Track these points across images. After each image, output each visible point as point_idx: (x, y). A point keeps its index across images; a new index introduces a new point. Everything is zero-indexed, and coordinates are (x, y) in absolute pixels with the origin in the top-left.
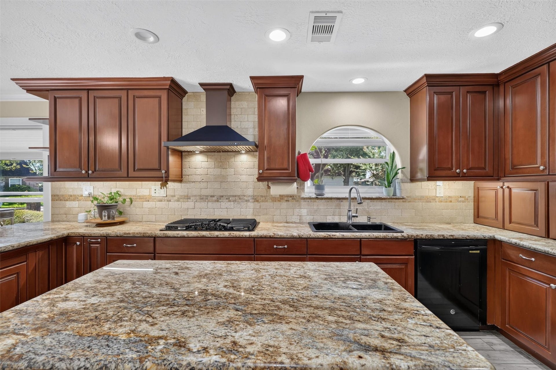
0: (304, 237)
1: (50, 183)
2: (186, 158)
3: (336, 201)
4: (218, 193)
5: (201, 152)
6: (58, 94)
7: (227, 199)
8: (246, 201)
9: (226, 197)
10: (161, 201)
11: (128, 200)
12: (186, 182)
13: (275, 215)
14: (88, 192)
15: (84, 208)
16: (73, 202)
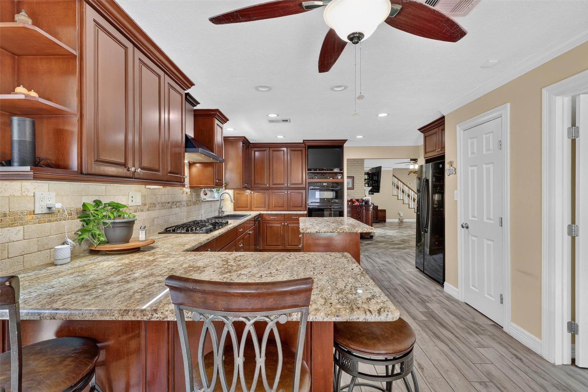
8: (184, 205)
14: (46, 204)
15: (37, 239)
16: (11, 228)
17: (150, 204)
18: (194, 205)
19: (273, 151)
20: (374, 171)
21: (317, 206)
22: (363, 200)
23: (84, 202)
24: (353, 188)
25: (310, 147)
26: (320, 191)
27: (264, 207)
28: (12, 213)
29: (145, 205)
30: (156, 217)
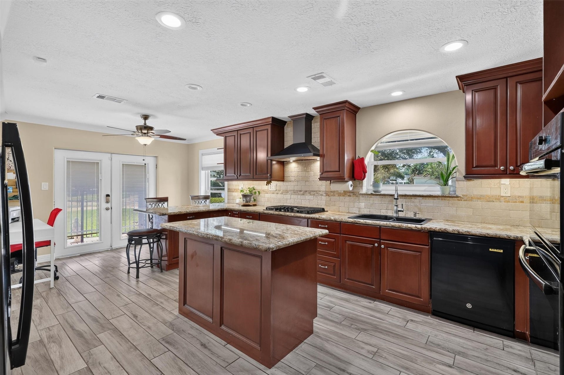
0: (338, 220)
1: (227, 182)
2: (286, 165)
3: (389, 197)
4: (304, 189)
5: (294, 161)
6: (227, 135)
7: (309, 193)
8: (321, 195)
9: (309, 192)
10: (273, 193)
11: (257, 192)
12: (286, 181)
13: (340, 207)
17: (284, 190)
29: (279, 191)
30: (289, 198)
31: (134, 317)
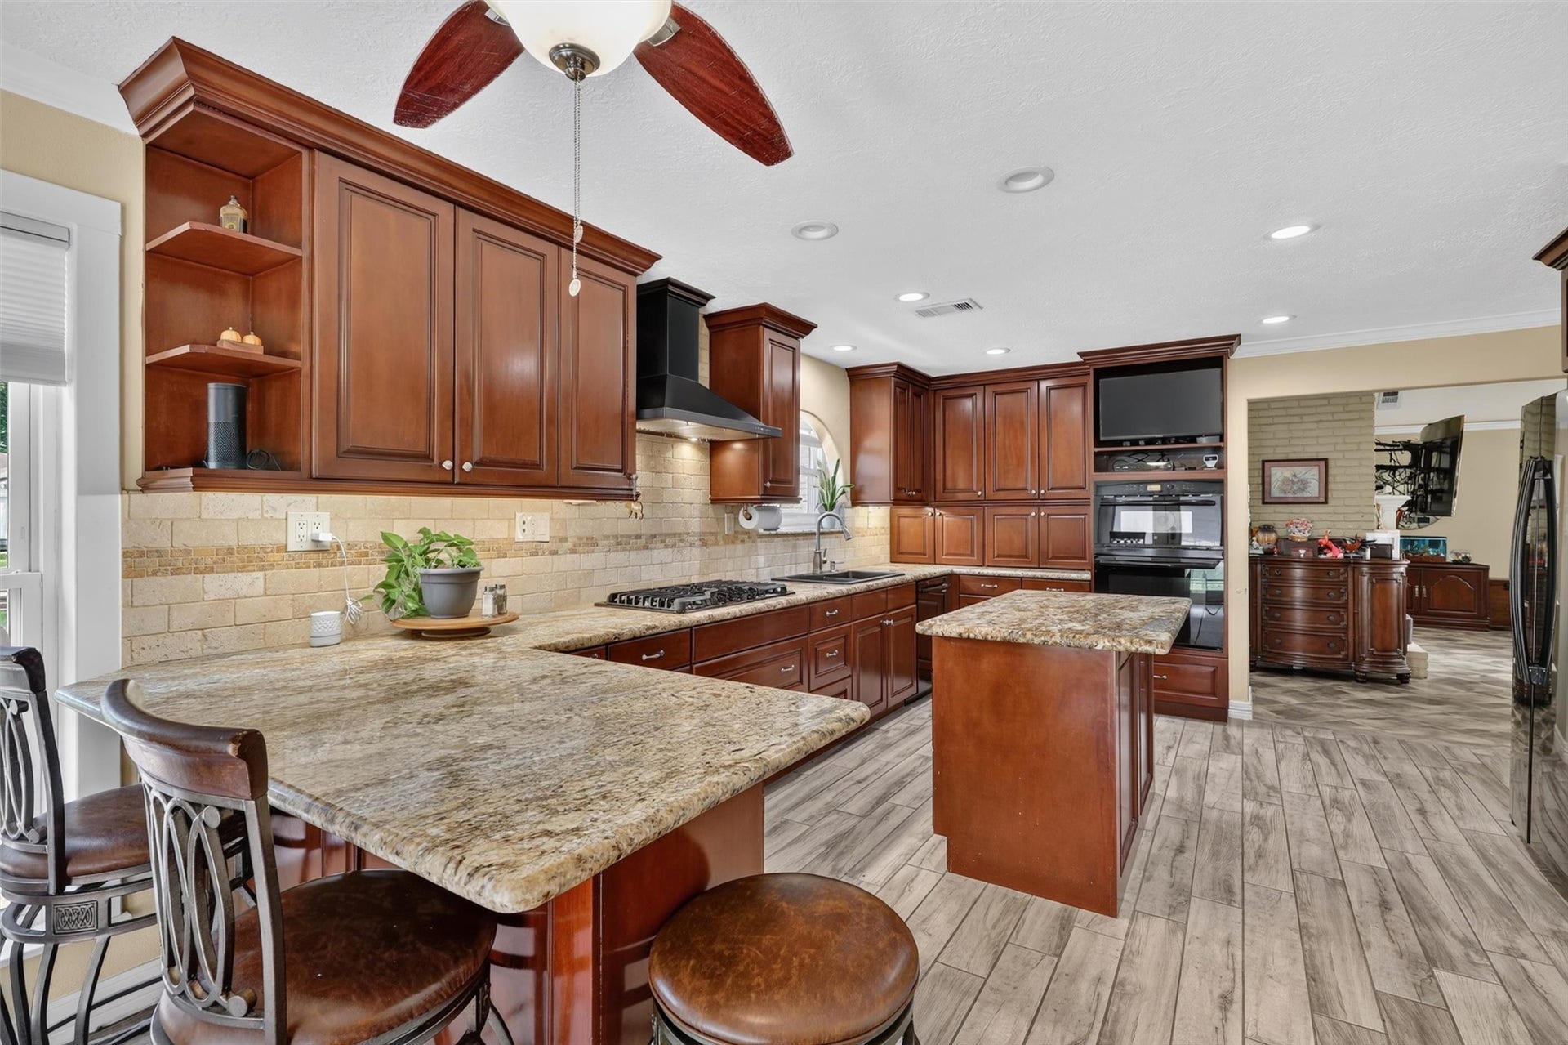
3: (792, 538)
8: (690, 545)
9: (661, 538)
10: (537, 554)
14: (309, 533)
15: (291, 596)
16: (240, 574)
17: (580, 538)
18: (726, 543)
19: (996, 394)
20: (1438, 436)
21: (1150, 559)
22: (1364, 544)
23: (384, 531)
24: (1322, 500)
25: (1100, 374)
26: (1154, 510)
27: (969, 555)
28: (243, 549)
29: (563, 540)
30: (598, 567)
31: (1231, 1002)
